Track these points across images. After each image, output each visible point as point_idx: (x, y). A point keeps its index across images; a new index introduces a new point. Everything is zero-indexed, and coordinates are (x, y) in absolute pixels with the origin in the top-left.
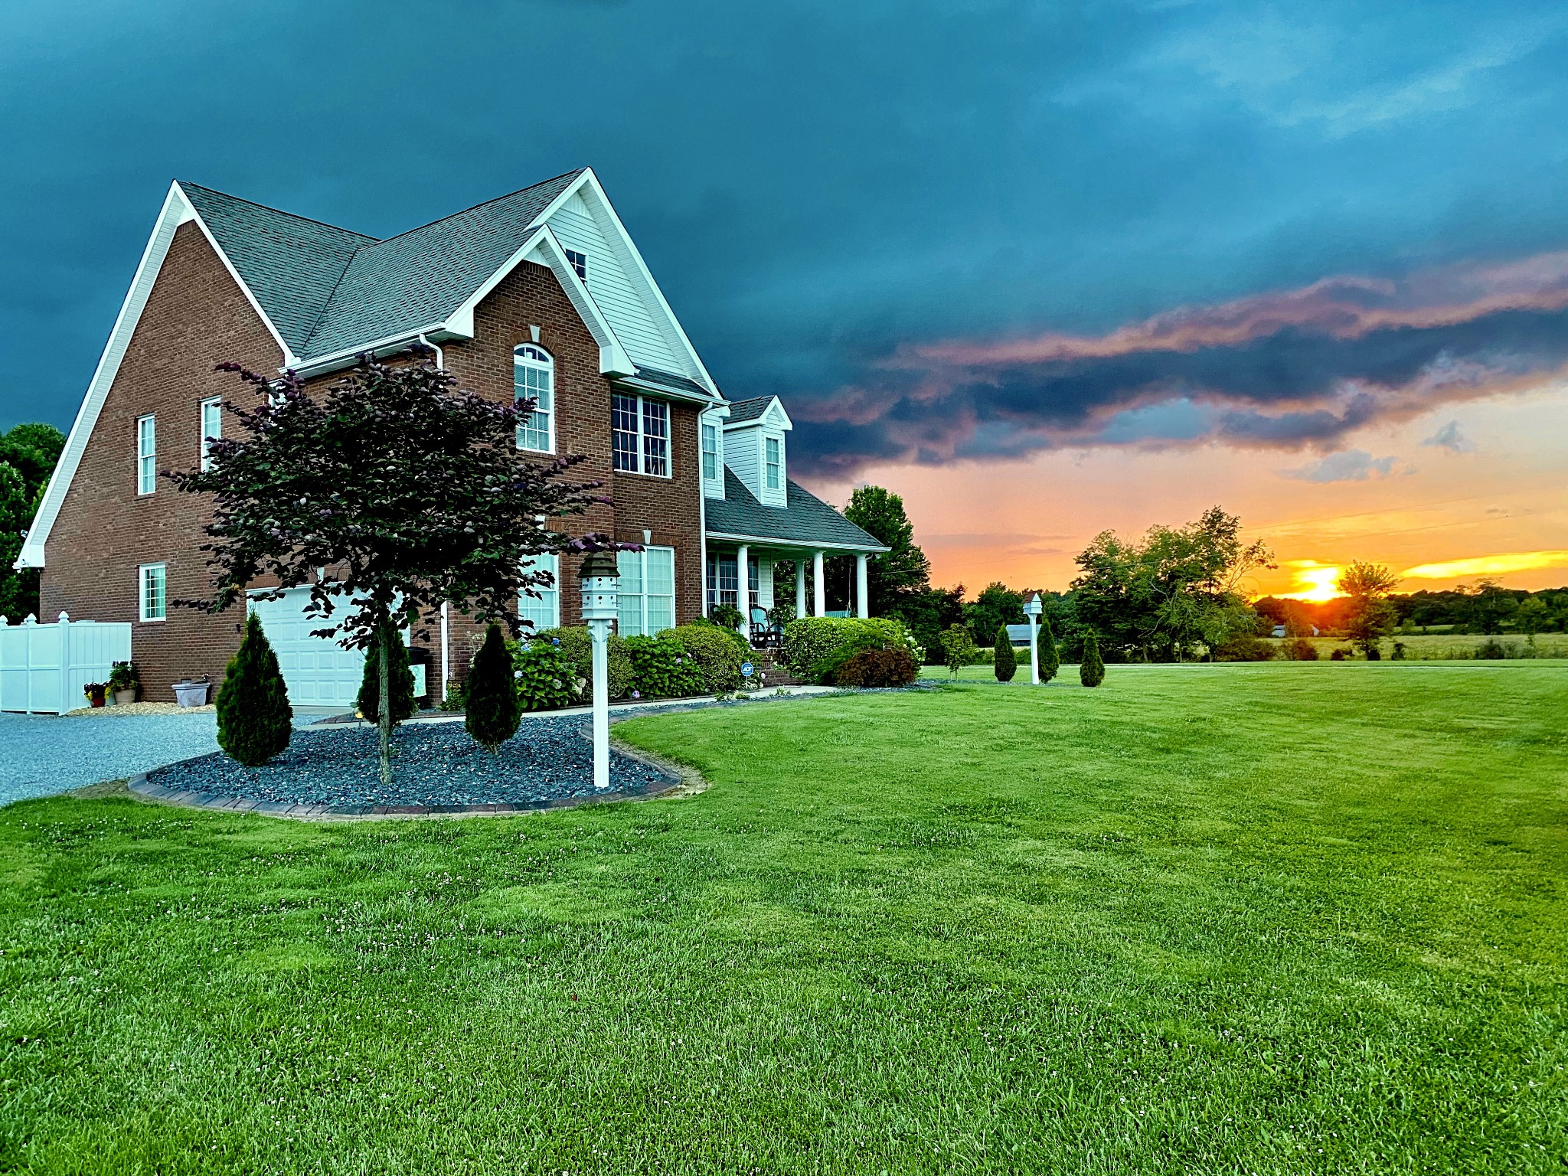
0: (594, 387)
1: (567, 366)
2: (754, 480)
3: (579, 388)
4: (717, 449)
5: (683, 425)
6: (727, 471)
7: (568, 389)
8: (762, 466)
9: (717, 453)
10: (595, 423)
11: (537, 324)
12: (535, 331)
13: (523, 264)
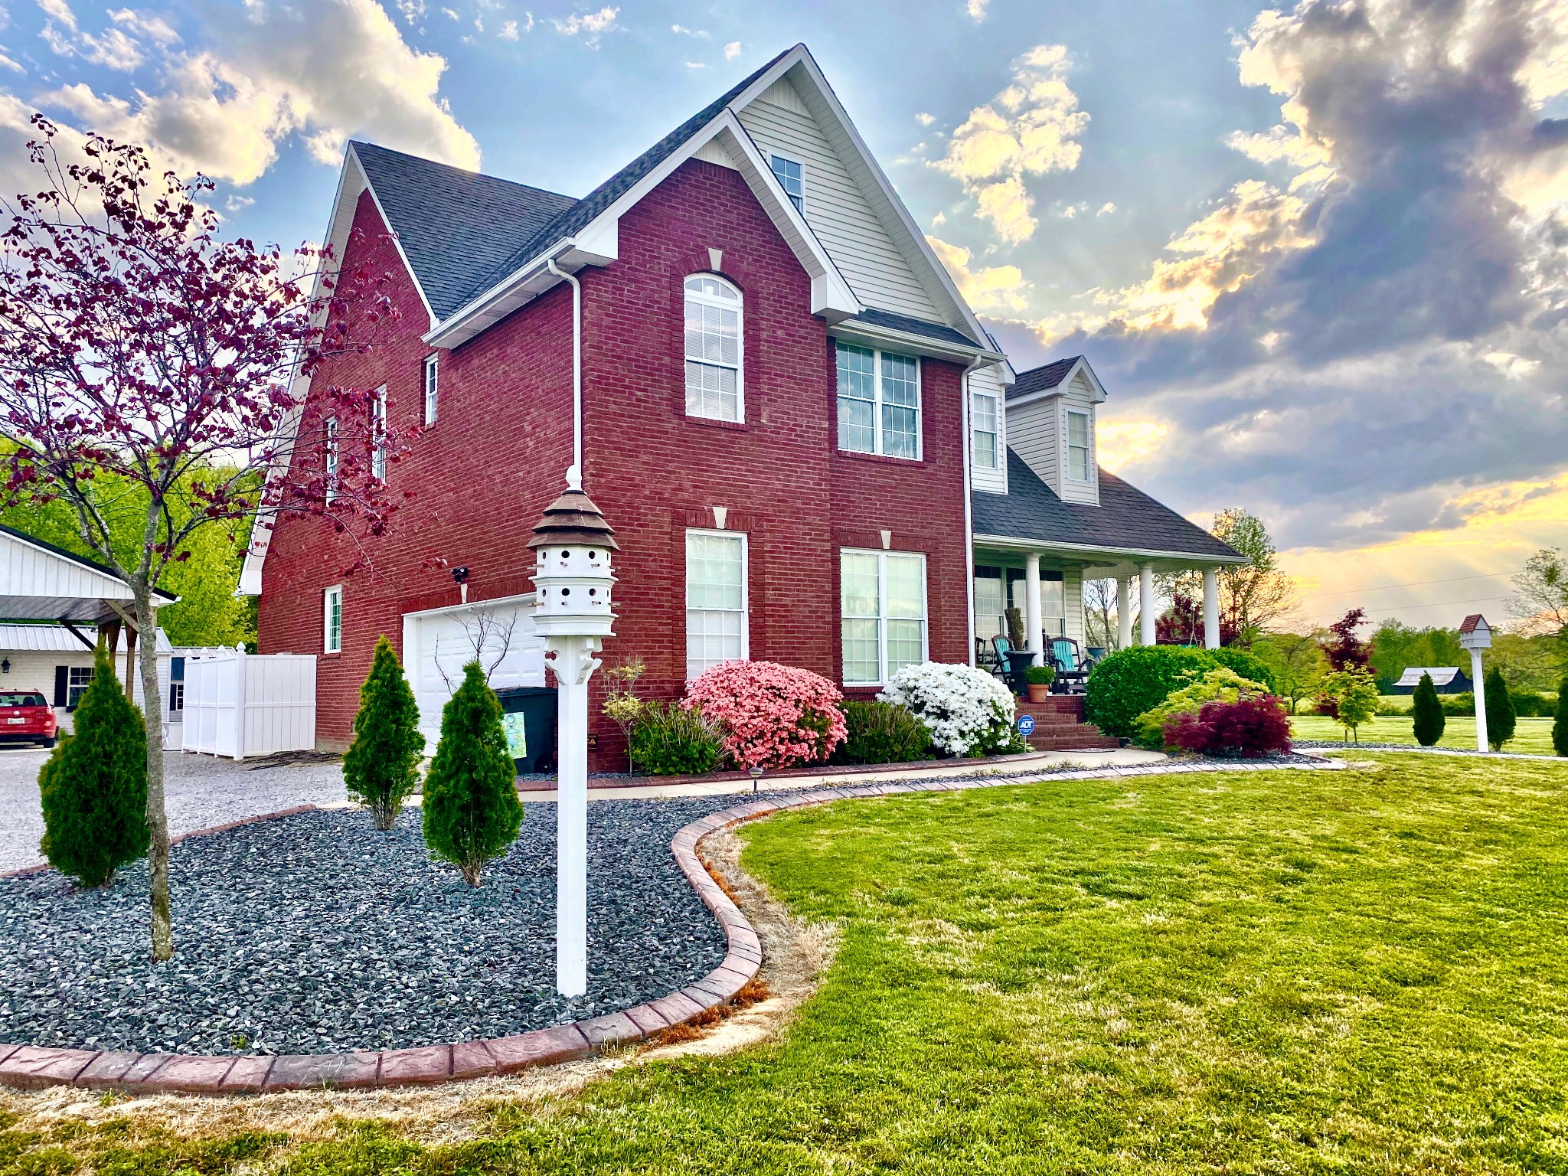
0: (802, 332)
1: (764, 303)
2: (1052, 469)
3: (780, 333)
4: (998, 427)
5: (940, 390)
6: (1012, 456)
7: (764, 335)
8: (1062, 450)
9: (999, 433)
10: (806, 383)
11: (719, 247)
12: (716, 257)
13: (691, 163)
